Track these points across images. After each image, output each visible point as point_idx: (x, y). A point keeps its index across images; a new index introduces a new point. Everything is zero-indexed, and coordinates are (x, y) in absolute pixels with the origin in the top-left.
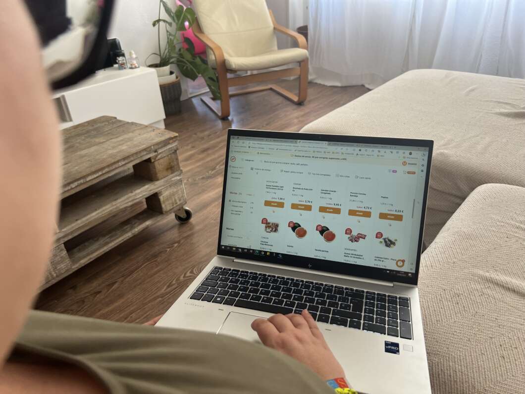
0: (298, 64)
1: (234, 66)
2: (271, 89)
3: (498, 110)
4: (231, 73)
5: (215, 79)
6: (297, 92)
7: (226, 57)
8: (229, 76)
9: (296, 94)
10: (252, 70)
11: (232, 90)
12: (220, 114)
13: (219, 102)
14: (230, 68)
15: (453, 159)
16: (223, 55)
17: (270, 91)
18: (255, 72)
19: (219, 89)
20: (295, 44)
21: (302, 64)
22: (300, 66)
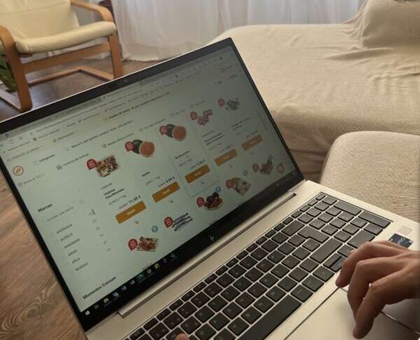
0: (106, 39)
1: (27, 49)
2: (80, 71)
3: (327, 56)
4: (25, 57)
5: (5, 66)
6: (112, 70)
7: (16, 39)
8: (24, 60)
9: (110, 73)
10: (52, 50)
11: (31, 77)
12: (19, 107)
13: (16, 93)
14: (22, 52)
15: (302, 111)
16: (11, 38)
17: (79, 74)
18: (57, 53)
19: (13, 78)
20: (100, 18)
21: (110, 37)
22: (109, 40)
